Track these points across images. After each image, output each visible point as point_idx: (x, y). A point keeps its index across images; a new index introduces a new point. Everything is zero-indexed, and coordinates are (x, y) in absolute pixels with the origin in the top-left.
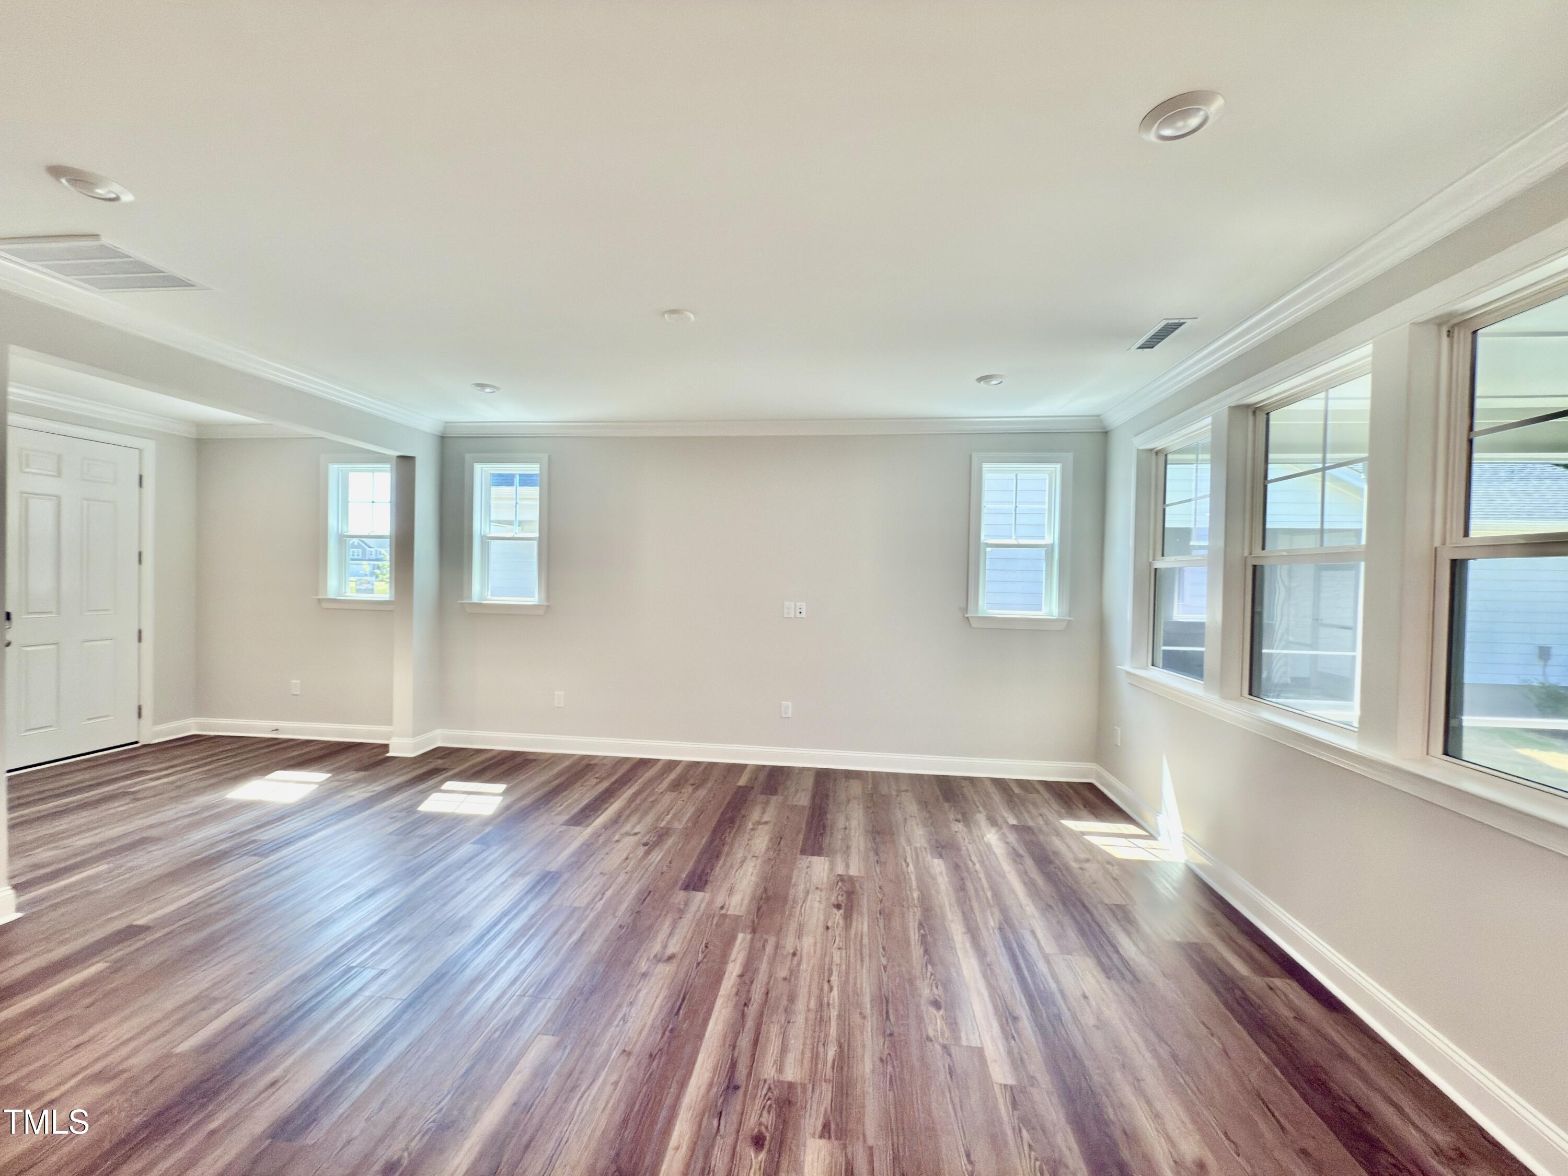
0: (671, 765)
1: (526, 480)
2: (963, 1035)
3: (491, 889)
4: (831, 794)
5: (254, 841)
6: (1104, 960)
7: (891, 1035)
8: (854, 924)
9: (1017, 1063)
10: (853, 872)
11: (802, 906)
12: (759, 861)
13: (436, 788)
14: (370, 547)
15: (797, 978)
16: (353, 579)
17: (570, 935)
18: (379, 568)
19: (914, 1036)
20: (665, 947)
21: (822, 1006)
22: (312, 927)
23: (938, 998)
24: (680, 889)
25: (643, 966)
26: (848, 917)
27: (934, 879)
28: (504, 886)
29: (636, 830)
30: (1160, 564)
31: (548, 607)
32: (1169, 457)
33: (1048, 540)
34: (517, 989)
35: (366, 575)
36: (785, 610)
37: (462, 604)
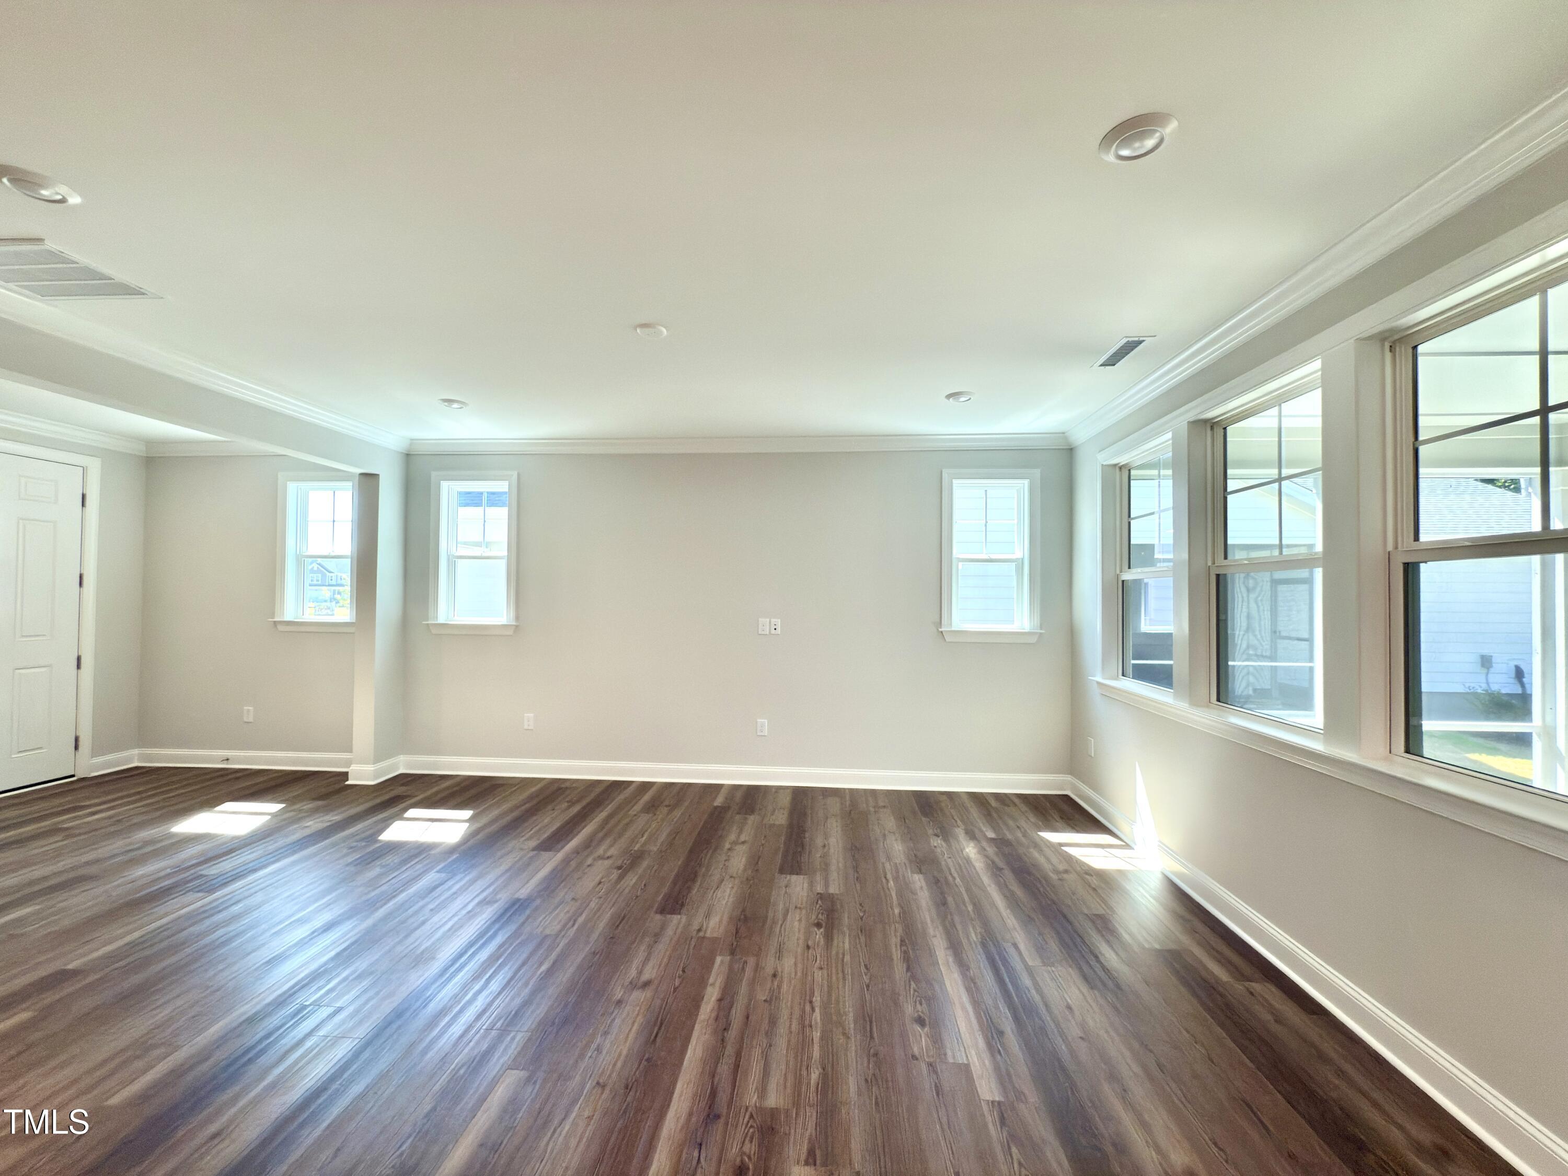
0: (645, 786)
1: (494, 500)
2: (949, 1053)
3: (456, 919)
4: (809, 812)
5: (202, 876)
6: (1085, 968)
7: (876, 1055)
8: (835, 942)
9: (1004, 1078)
10: (833, 890)
11: (781, 926)
12: (737, 881)
13: (399, 816)
14: (330, 572)
15: (778, 998)
16: (312, 605)
17: (541, 964)
18: (339, 593)
19: (899, 1053)
20: (640, 973)
21: (805, 1026)
22: (263, 964)
23: (922, 1015)
24: (656, 913)
25: (618, 994)
26: (829, 938)
27: (914, 893)
28: (471, 915)
29: (609, 854)
30: (1127, 576)
31: (517, 626)
32: (1133, 472)
33: (1018, 554)
34: (486, 1022)
35: (326, 601)
36: (760, 626)
37: (428, 624)
